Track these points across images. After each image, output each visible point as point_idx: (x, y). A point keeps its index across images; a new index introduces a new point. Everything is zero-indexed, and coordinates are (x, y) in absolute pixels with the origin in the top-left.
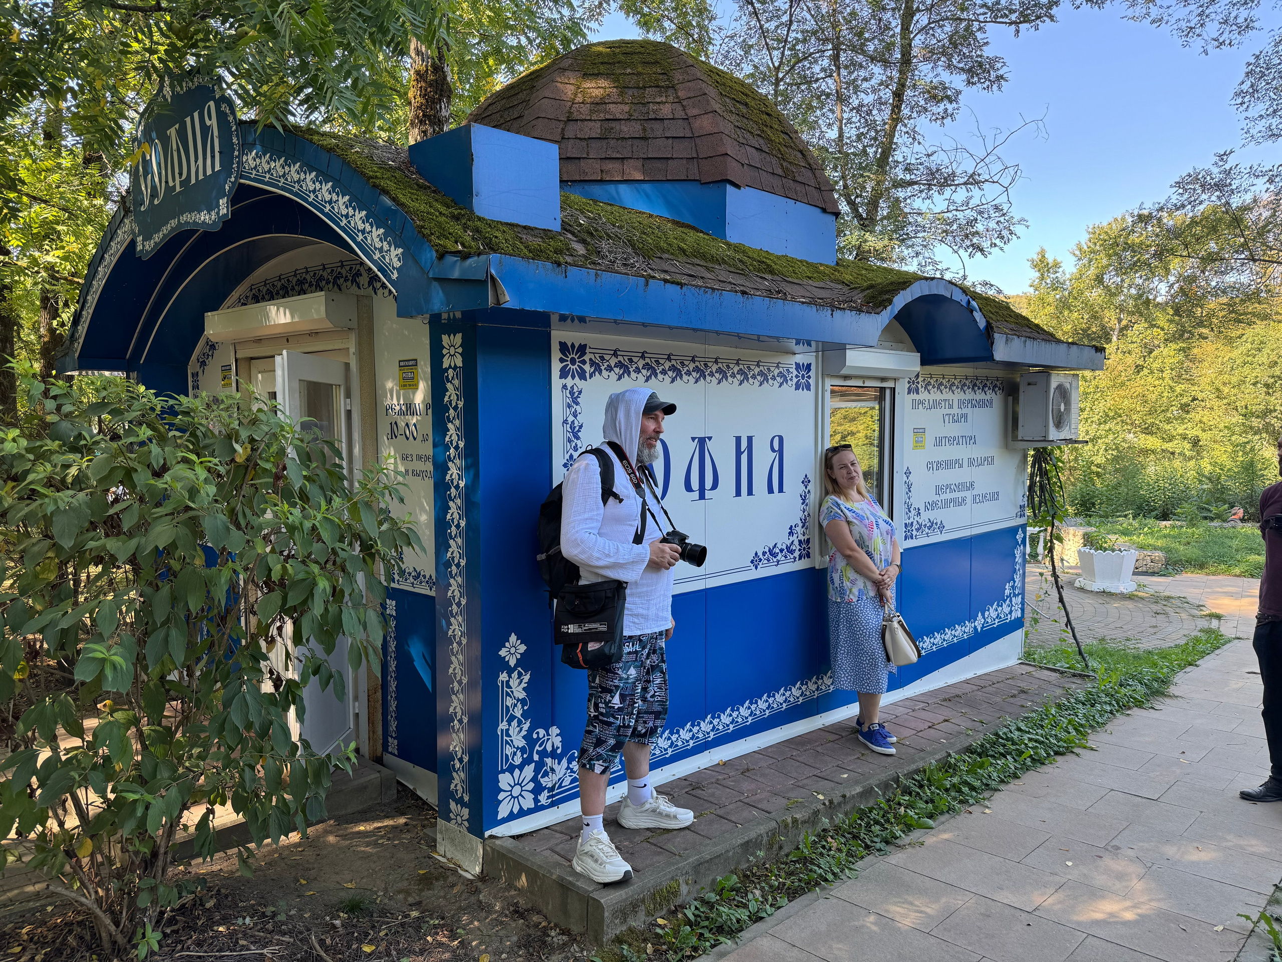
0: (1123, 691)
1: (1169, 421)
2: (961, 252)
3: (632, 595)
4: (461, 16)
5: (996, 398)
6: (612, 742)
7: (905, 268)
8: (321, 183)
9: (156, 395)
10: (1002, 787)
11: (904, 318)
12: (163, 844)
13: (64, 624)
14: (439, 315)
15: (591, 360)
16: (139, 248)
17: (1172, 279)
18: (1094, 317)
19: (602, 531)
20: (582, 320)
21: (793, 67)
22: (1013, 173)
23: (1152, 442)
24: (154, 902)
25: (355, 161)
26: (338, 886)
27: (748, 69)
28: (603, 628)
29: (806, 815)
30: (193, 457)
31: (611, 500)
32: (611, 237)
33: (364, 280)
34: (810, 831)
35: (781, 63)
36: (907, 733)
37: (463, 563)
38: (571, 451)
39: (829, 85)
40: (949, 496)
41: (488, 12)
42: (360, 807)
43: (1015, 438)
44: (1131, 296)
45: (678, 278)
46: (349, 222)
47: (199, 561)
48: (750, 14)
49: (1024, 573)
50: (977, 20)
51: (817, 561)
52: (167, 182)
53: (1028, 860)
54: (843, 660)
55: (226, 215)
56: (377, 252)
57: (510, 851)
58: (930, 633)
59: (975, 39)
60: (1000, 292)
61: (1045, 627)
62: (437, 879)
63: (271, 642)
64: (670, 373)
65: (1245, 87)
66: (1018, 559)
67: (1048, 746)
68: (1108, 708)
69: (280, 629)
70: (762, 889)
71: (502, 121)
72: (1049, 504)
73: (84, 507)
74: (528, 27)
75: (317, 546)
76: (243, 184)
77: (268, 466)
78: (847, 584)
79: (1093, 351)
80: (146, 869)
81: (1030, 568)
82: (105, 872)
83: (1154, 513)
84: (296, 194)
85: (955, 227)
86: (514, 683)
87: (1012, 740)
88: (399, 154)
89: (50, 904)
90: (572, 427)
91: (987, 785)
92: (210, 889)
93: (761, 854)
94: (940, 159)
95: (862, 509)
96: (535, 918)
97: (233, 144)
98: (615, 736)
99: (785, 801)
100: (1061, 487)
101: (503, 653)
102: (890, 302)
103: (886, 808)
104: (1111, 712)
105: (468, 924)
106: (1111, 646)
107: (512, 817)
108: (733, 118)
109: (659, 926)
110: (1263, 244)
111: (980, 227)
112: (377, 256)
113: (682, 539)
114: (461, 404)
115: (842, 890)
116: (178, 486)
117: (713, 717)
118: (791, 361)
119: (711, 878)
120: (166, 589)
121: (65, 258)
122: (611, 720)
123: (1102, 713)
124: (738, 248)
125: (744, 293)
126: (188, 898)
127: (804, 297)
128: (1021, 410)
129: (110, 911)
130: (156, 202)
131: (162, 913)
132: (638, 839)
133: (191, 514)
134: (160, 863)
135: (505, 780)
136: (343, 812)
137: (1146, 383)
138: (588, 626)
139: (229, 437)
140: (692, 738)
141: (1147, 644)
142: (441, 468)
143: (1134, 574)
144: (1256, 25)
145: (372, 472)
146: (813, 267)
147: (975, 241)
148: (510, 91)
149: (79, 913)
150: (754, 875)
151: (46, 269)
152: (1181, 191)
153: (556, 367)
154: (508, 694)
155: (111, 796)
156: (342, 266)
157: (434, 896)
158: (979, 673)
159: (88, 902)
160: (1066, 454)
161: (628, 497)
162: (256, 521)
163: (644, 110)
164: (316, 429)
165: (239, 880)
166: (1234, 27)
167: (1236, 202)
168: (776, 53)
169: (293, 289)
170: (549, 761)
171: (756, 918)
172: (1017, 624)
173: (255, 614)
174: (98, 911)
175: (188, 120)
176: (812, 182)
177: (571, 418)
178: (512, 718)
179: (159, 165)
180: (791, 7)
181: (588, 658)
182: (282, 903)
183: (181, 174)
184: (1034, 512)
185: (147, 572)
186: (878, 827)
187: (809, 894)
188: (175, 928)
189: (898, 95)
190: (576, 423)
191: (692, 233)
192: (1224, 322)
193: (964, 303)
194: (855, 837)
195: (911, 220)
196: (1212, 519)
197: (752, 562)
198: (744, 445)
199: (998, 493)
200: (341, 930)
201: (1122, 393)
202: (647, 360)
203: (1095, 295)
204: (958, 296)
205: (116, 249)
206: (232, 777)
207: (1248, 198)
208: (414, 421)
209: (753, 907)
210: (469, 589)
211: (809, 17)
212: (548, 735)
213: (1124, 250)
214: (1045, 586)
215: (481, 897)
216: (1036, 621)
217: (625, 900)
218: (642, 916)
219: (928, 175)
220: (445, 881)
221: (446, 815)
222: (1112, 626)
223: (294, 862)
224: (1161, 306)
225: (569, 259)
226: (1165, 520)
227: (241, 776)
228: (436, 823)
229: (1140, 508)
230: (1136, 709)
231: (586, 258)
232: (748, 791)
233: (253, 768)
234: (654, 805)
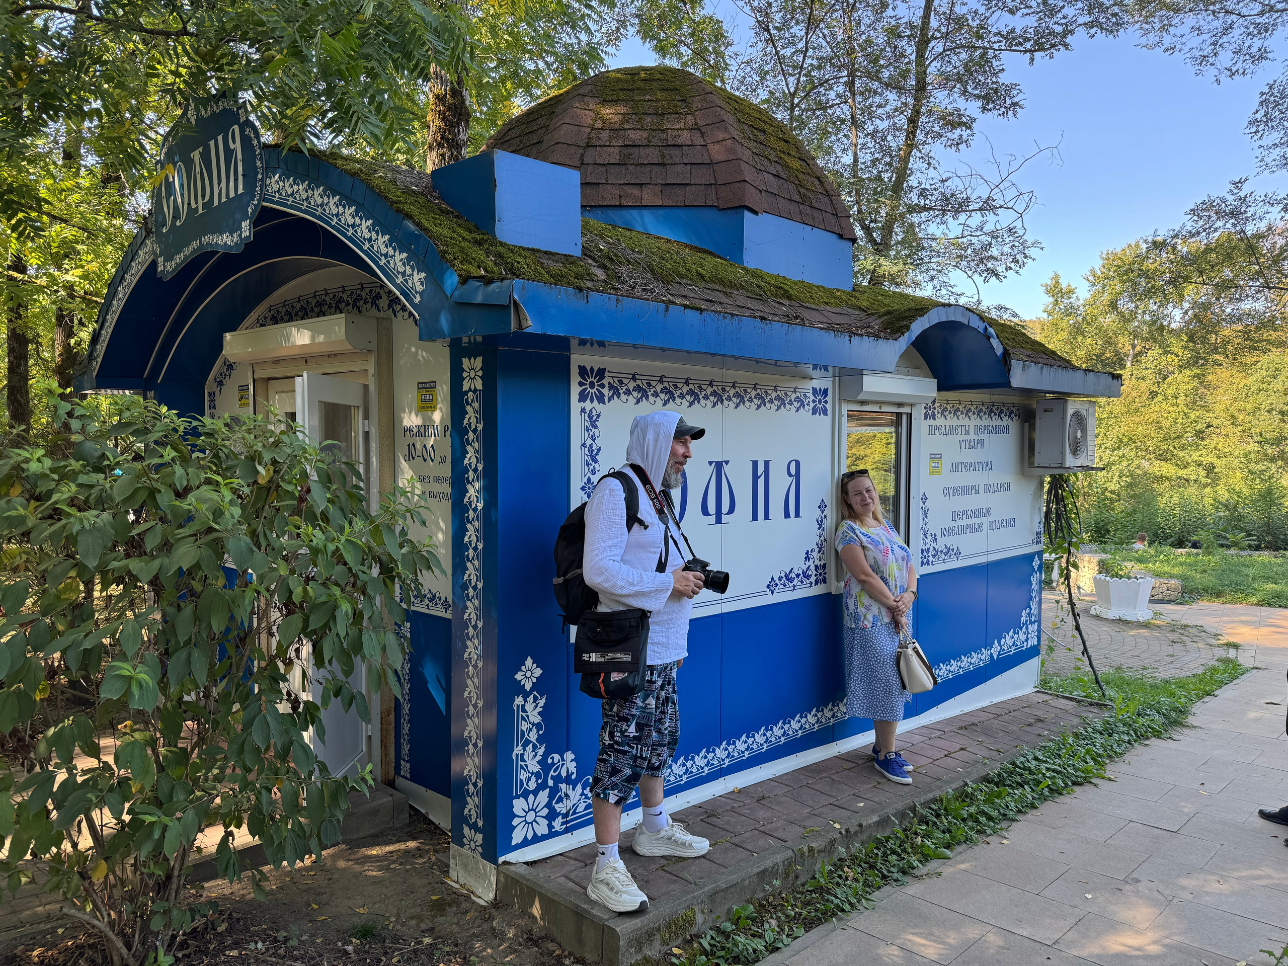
0: (1141, 720)
1: (1183, 448)
2: (976, 277)
3: (653, 623)
4: (479, 40)
5: (1013, 425)
6: (628, 771)
7: (919, 293)
8: (344, 208)
9: (179, 416)
10: (1019, 817)
11: (921, 344)
12: (177, 867)
13: (88, 644)
14: (459, 340)
15: (609, 383)
16: (160, 268)
17: (1186, 305)
18: (1109, 342)
19: (627, 558)
20: (601, 344)
21: (808, 94)
22: (1027, 199)
23: (1167, 469)
24: (167, 926)
25: (378, 186)
26: (350, 912)
27: (763, 95)
28: (626, 657)
29: (823, 845)
30: (219, 478)
31: (636, 526)
32: (630, 262)
33: (384, 302)
34: (826, 860)
35: (797, 89)
36: (924, 761)
37: (480, 585)
38: (589, 474)
39: (844, 111)
40: (965, 522)
41: (506, 37)
42: (373, 831)
43: (1031, 465)
44: (1145, 322)
45: (698, 303)
46: (372, 246)
47: (221, 582)
48: (766, 41)
49: (1040, 600)
50: (991, 48)
51: (835, 587)
52: (189, 204)
53: (1046, 893)
54: (856, 685)
55: (248, 237)
56: (400, 276)
57: (522, 876)
58: (946, 660)
59: (991, 67)
60: (1015, 315)
61: (1060, 655)
62: (450, 905)
63: (289, 664)
64: (688, 397)
65: (1259, 116)
66: (1035, 586)
67: (1065, 776)
68: (1126, 738)
69: (297, 651)
70: (778, 919)
71: (521, 146)
72: (1065, 531)
73: (108, 527)
74: (545, 51)
75: (338, 569)
76: (266, 207)
77: (290, 488)
78: (861, 610)
79: (1110, 378)
80: (159, 892)
81: (1046, 595)
82: (117, 893)
83: (1170, 541)
84: (319, 218)
85: (969, 252)
86: (529, 707)
87: (1029, 769)
88: (421, 178)
89: (61, 927)
90: (590, 450)
91: (1005, 815)
92: (221, 913)
93: (777, 883)
94: (955, 185)
95: (878, 534)
96: (551, 946)
97: (256, 167)
98: (631, 767)
99: (800, 830)
100: (1077, 514)
101: (519, 676)
102: (908, 328)
103: (903, 837)
104: (1129, 742)
105: (481, 952)
106: (1127, 675)
107: (526, 843)
108: (751, 144)
109: (675, 955)
110: (1279, 272)
111: (994, 252)
112: (399, 280)
113: (703, 566)
114: (480, 427)
115: (860, 920)
116: (203, 507)
117: (728, 744)
118: (808, 386)
119: (727, 907)
120: (188, 610)
121: (85, 277)
122: (627, 748)
123: (1119, 743)
124: (754, 274)
125: (763, 318)
126: (200, 922)
127: (822, 323)
128: (1037, 436)
129: (122, 934)
130: (178, 224)
131: (174, 937)
132: (653, 867)
133: (215, 535)
134: (173, 885)
135: (519, 805)
136: (355, 836)
137: (1159, 409)
138: (610, 656)
139: (252, 458)
140: (707, 765)
141: (1165, 673)
142: (459, 490)
143: (1151, 602)
144: (1269, 55)
146: (830, 292)
147: (989, 265)
148: (530, 116)
149: (90, 936)
150: (770, 904)
151: (64, 287)
152: (1196, 218)
153: (575, 391)
154: (523, 719)
155: (126, 818)
156: (362, 289)
157: (447, 922)
158: (995, 701)
159: (101, 925)
160: (1080, 481)
161: (652, 524)
162: (278, 542)
163: (664, 136)
164: (335, 450)
165: (251, 903)
166: (1247, 57)
167: (1250, 229)
168: (791, 79)
169: (312, 310)
170: (563, 786)
171: (773, 949)
172: (1034, 652)
174: (110, 934)
175: (212, 143)
176: (829, 209)
177: (589, 442)
178: (527, 743)
179: (182, 186)
180: (807, 34)
181: (610, 688)
182: (294, 928)
183: (203, 196)
184: (1050, 538)
185: (169, 591)
186: (895, 857)
187: (826, 925)
188: (187, 952)
189: (913, 121)
190: (594, 447)
191: (710, 258)
192: (1240, 348)
193: (981, 330)
194: (872, 867)
195: (926, 245)
196: (1228, 547)
197: (768, 587)
198: (761, 469)
199: (1014, 520)
200: (354, 957)
201: (1137, 419)
202: (666, 384)
203: (1109, 321)
204: (976, 323)
205: (137, 269)
206: (249, 800)
207: (1263, 226)
208: (432, 443)
209: (769, 936)
210: (485, 611)
211: (824, 44)
212: (563, 760)
213: (1139, 276)
214: (1061, 614)
215: (494, 924)
216: (1052, 649)
217: (640, 929)
218: (657, 945)
219: (942, 201)
220: (458, 907)
221: (459, 840)
222: (1129, 655)
223: (306, 887)
224: (1175, 333)
225: (589, 284)
226: (1180, 547)
227: (257, 799)
228: (449, 848)
229: (1156, 535)
230: (1153, 739)
231: (606, 283)
232: (764, 819)
233: (269, 790)
234: (670, 833)
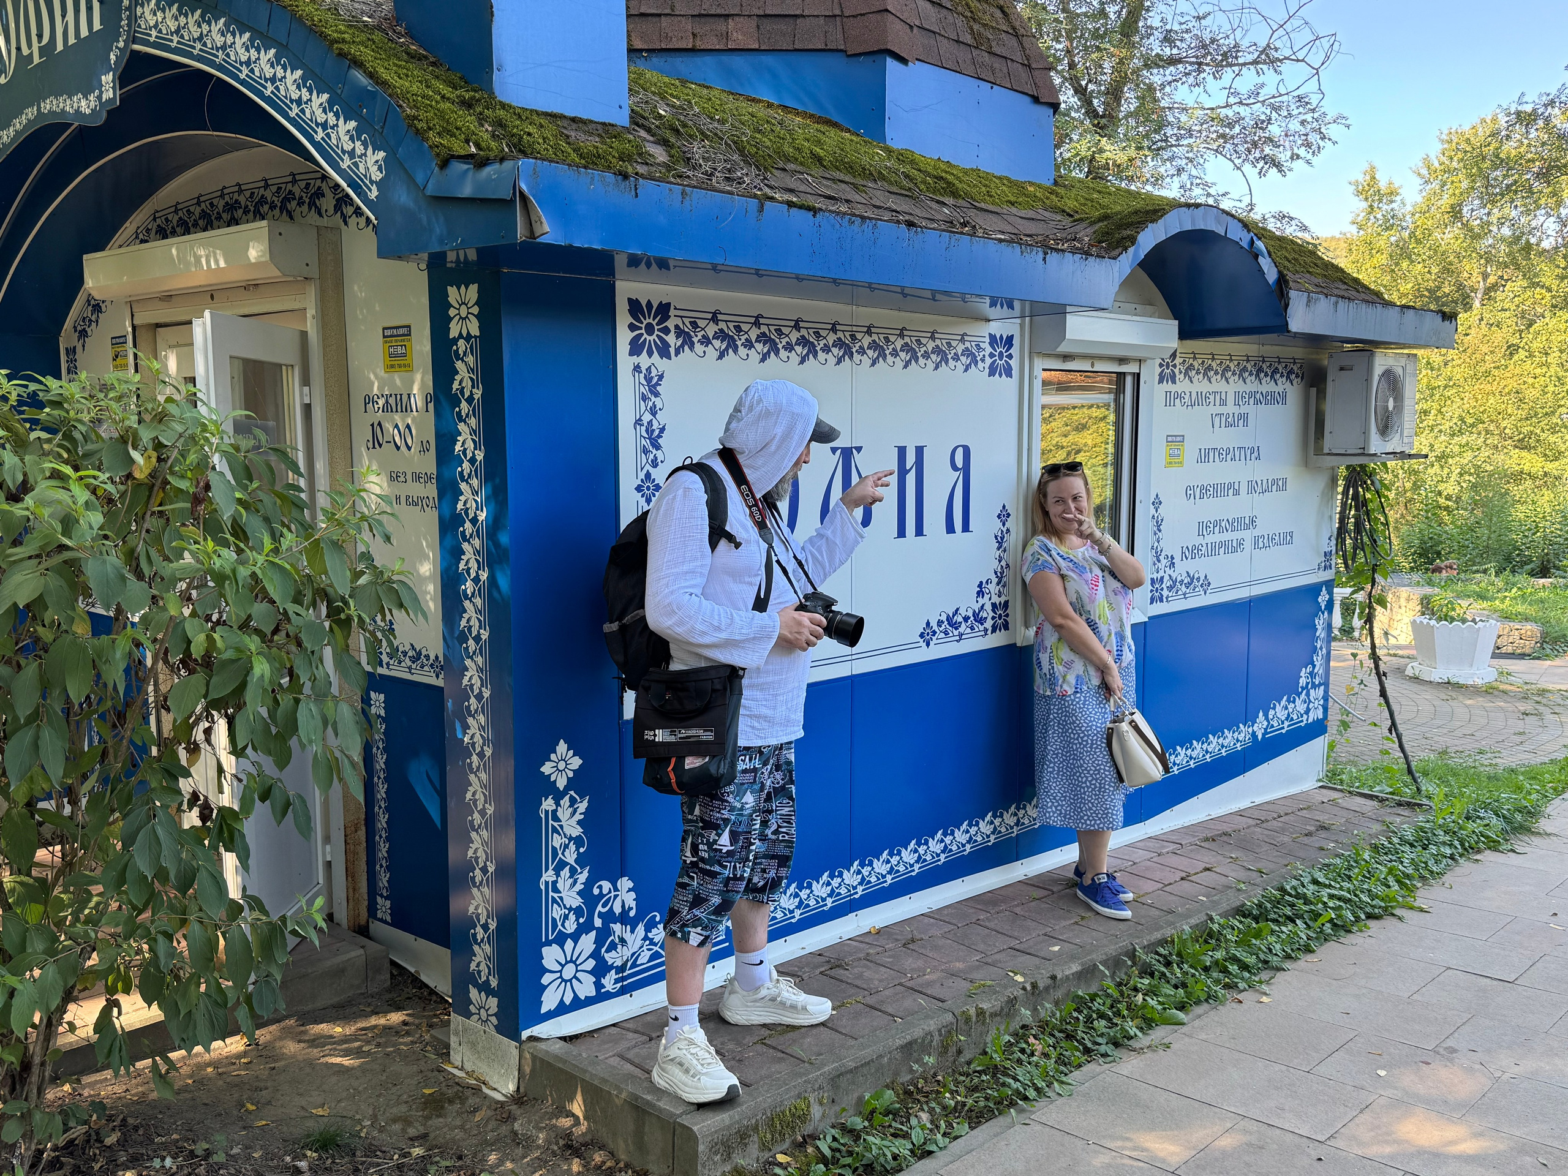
0: (1470, 826)
2: (1247, 168)
3: (751, 687)
5: (1292, 391)
6: (716, 900)
7: (1164, 193)
8: (258, 51)
9: (9, 377)
10: (1287, 965)
11: (1154, 265)
12: (38, 1052)
14: (442, 256)
15: (677, 327)
18: (1447, 270)
19: (711, 590)
20: (663, 264)
22: (1327, 46)
23: (1531, 462)
24: (28, 1136)
25: (310, 16)
26: (303, 1113)
28: (708, 736)
29: (998, 1005)
30: (67, 470)
31: (723, 544)
32: (707, 137)
33: (328, 203)
34: (1002, 1027)
36: (1150, 887)
37: (485, 635)
38: (648, 467)
40: (1217, 537)
42: (335, 1000)
43: (1319, 451)
44: (1503, 240)
45: (811, 201)
46: (303, 111)
47: (82, 629)
49: (1329, 655)
51: (1024, 635)
52: (19, 49)
53: (1322, 1069)
55: (109, 100)
56: (346, 157)
57: (557, 1057)
58: (1185, 741)
60: (1304, 228)
61: (1359, 733)
62: (451, 1101)
63: (194, 750)
64: (799, 349)
66: (1321, 633)
67: (1356, 906)
68: (1448, 851)
69: (208, 732)
70: (931, 1111)
72: (1368, 550)
75: (259, 609)
76: (138, 52)
77: (184, 485)
78: (1059, 669)
79: (1439, 318)
80: (14, 1087)
81: (1339, 648)
83: (1529, 567)
84: (220, 68)
85: (1237, 129)
86: (564, 813)
87: (1304, 897)
88: (378, 5)
90: (649, 430)
91: (1266, 962)
92: (110, 1118)
93: (930, 1060)
94: (1217, 24)
95: (1083, 556)
96: (597, 1156)
98: (721, 893)
99: (966, 985)
101: (547, 769)
102: (1133, 240)
103: (1116, 994)
104: (1452, 857)
105: (498, 1166)
106: (1455, 761)
107: (562, 1009)
109: (780, 1165)
111: (1275, 130)
112: (346, 163)
113: (827, 604)
114: (478, 394)
115: (1048, 1112)
116: (46, 512)
117: (862, 865)
118: (983, 332)
119: (856, 1095)
120: (31, 669)
122: (717, 868)
123: (1438, 858)
124: (902, 157)
125: (910, 224)
126: (78, 1131)
127: (1002, 232)
128: (1328, 407)
131: (40, 1152)
132: (749, 1040)
133: (67, 555)
134: (34, 1079)
135: (551, 956)
136: (310, 1007)
137: (1520, 371)
138: (684, 733)
139: (123, 440)
140: (830, 895)
141: (1508, 759)
142: (448, 489)
143: (1494, 656)
145: (341, 494)
146: (1019, 187)
147: (1267, 150)
150: (920, 1091)
153: (624, 337)
154: (555, 830)
156: (294, 182)
157: (446, 1125)
158: (1259, 800)
161: (748, 542)
162: (168, 569)
164: (258, 432)
165: (153, 1105)
169: (219, 217)
170: (617, 927)
171: (922, 1153)
172: (1318, 729)
173: (168, 710)
176: (1019, 57)
177: (647, 417)
178: (561, 865)
181: (685, 779)
182: (220, 1138)
183: (40, 36)
184: (1345, 562)
186: (1103, 1023)
187: (1001, 1119)
190: (655, 425)
191: (832, 132)
193: (1245, 244)
194: (1070, 1037)
195: (1171, 119)
197: (922, 635)
198: (911, 459)
199: (1291, 534)
201: (1488, 388)
202: (764, 329)
203: (1450, 237)
204: (1236, 233)
206: (139, 952)
208: (408, 421)
209: (917, 1136)
210: (495, 671)
212: (616, 889)
213: (1494, 166)
215: (516, 1126)
216: (1345, 725)
217: (729, 1127)
218: (754, 1149)
219: (1198, 48)
220: (463, 1104)
221: (464, 1008)
222: (1459, 733)
223: (237, 1079)
224: (1548, 255)
225: (641, 169)
226: (1544, 576)
227: (151, 950)
228: (449, 1021)
229: (1508, 559)
230: (1488, 852)
231: (669, 168)
232: (913, 970)
233: (169, 937)
234: (774, 991)
